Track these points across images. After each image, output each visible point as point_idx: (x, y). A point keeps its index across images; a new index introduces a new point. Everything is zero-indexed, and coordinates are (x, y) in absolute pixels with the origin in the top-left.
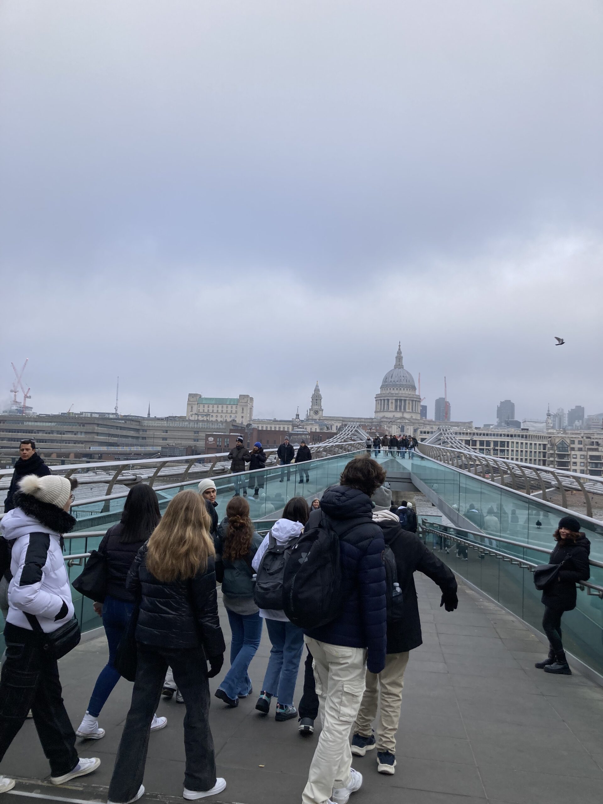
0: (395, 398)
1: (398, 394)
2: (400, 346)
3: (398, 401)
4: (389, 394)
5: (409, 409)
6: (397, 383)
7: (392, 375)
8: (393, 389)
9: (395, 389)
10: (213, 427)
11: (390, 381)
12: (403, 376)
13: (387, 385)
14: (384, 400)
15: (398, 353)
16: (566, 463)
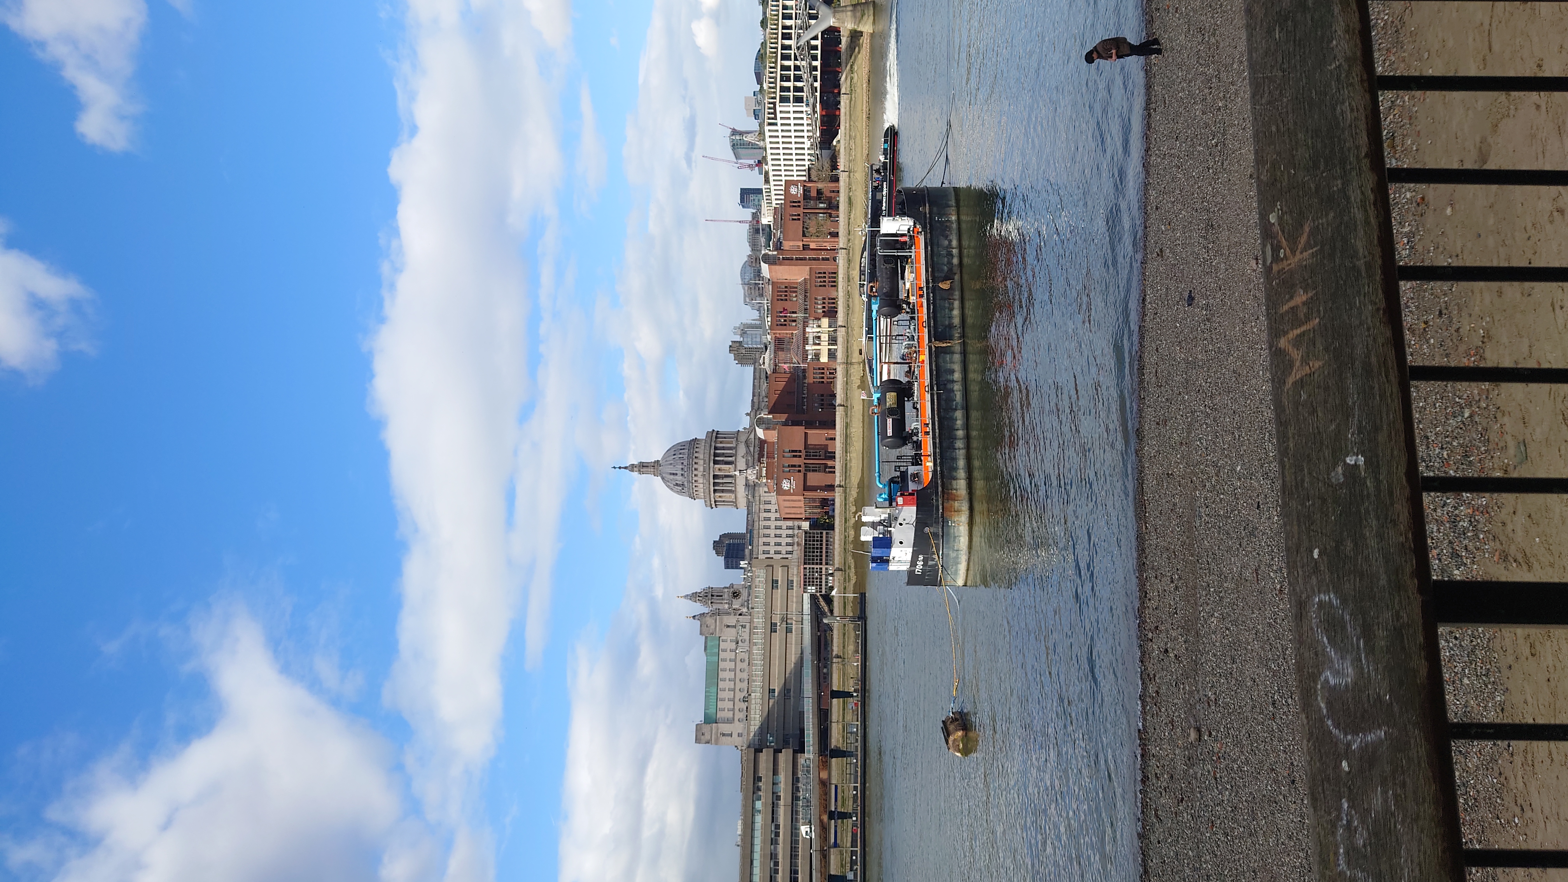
0: (712, 467)
1: (705, 461)
2: (620, 468)
3: (717, 458)
4: (704, 475)
6: (685, 463)
7: (671, 474)
8: (696, 469)
9: (696, 466)
11: (681, 477)
12: (674, 455)
13: (689, 482)
14: (715, 484)
15: (632, 471)
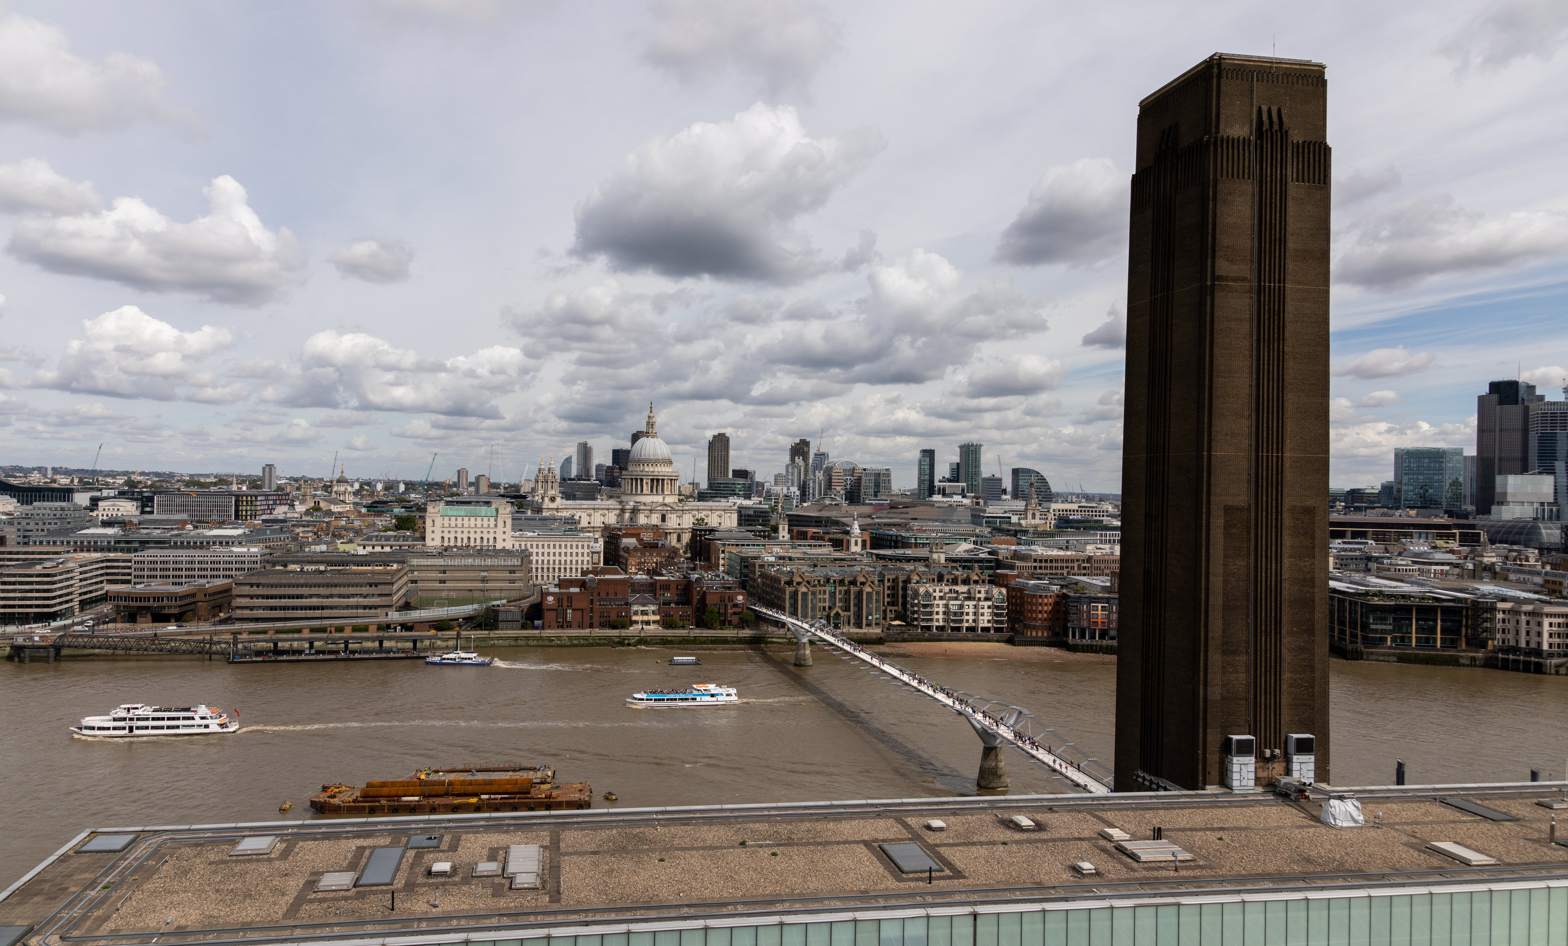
4: (642, 472)
6: (652, 458)
10: (506, 564)
16: (931, 613)
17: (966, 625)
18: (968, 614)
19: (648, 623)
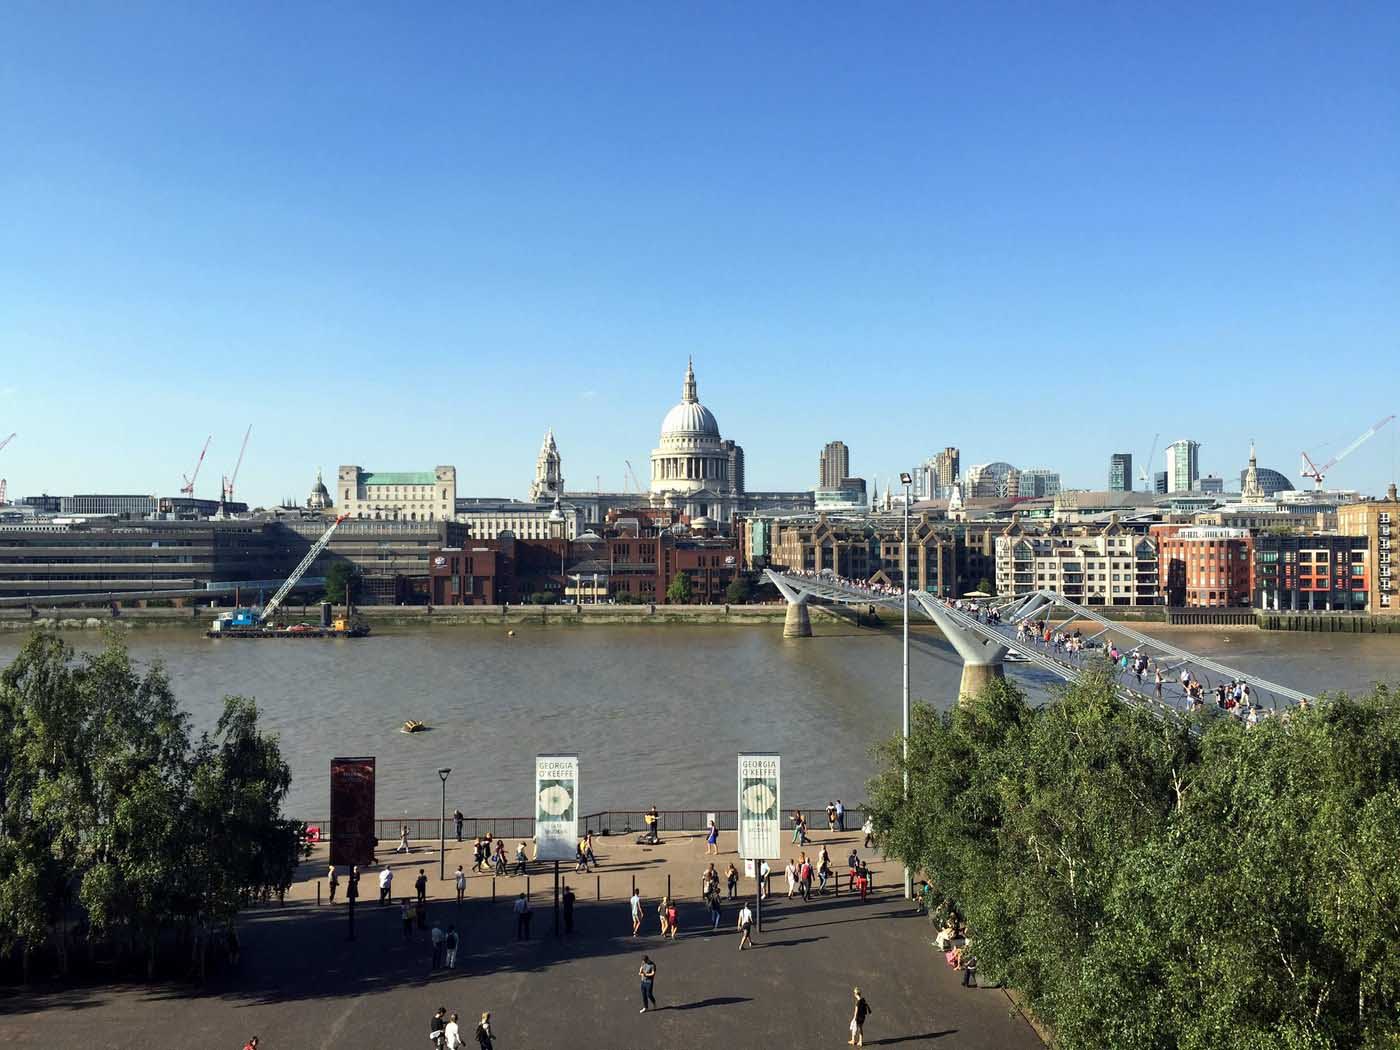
0: (687, 456)
1: (692, 449)
3: (694, 461)
4: (676, 449)
5: (711, 474)
6: (690, 430)
7: (680, 415)
8: (684, 440)
9: (687, 440)
11: (676, 426)
12: (699, 418)
13: (672, 434)
16: (1029, 577)
17: (1091, 595)
18: (1091, 577)
19: (587, 599)
